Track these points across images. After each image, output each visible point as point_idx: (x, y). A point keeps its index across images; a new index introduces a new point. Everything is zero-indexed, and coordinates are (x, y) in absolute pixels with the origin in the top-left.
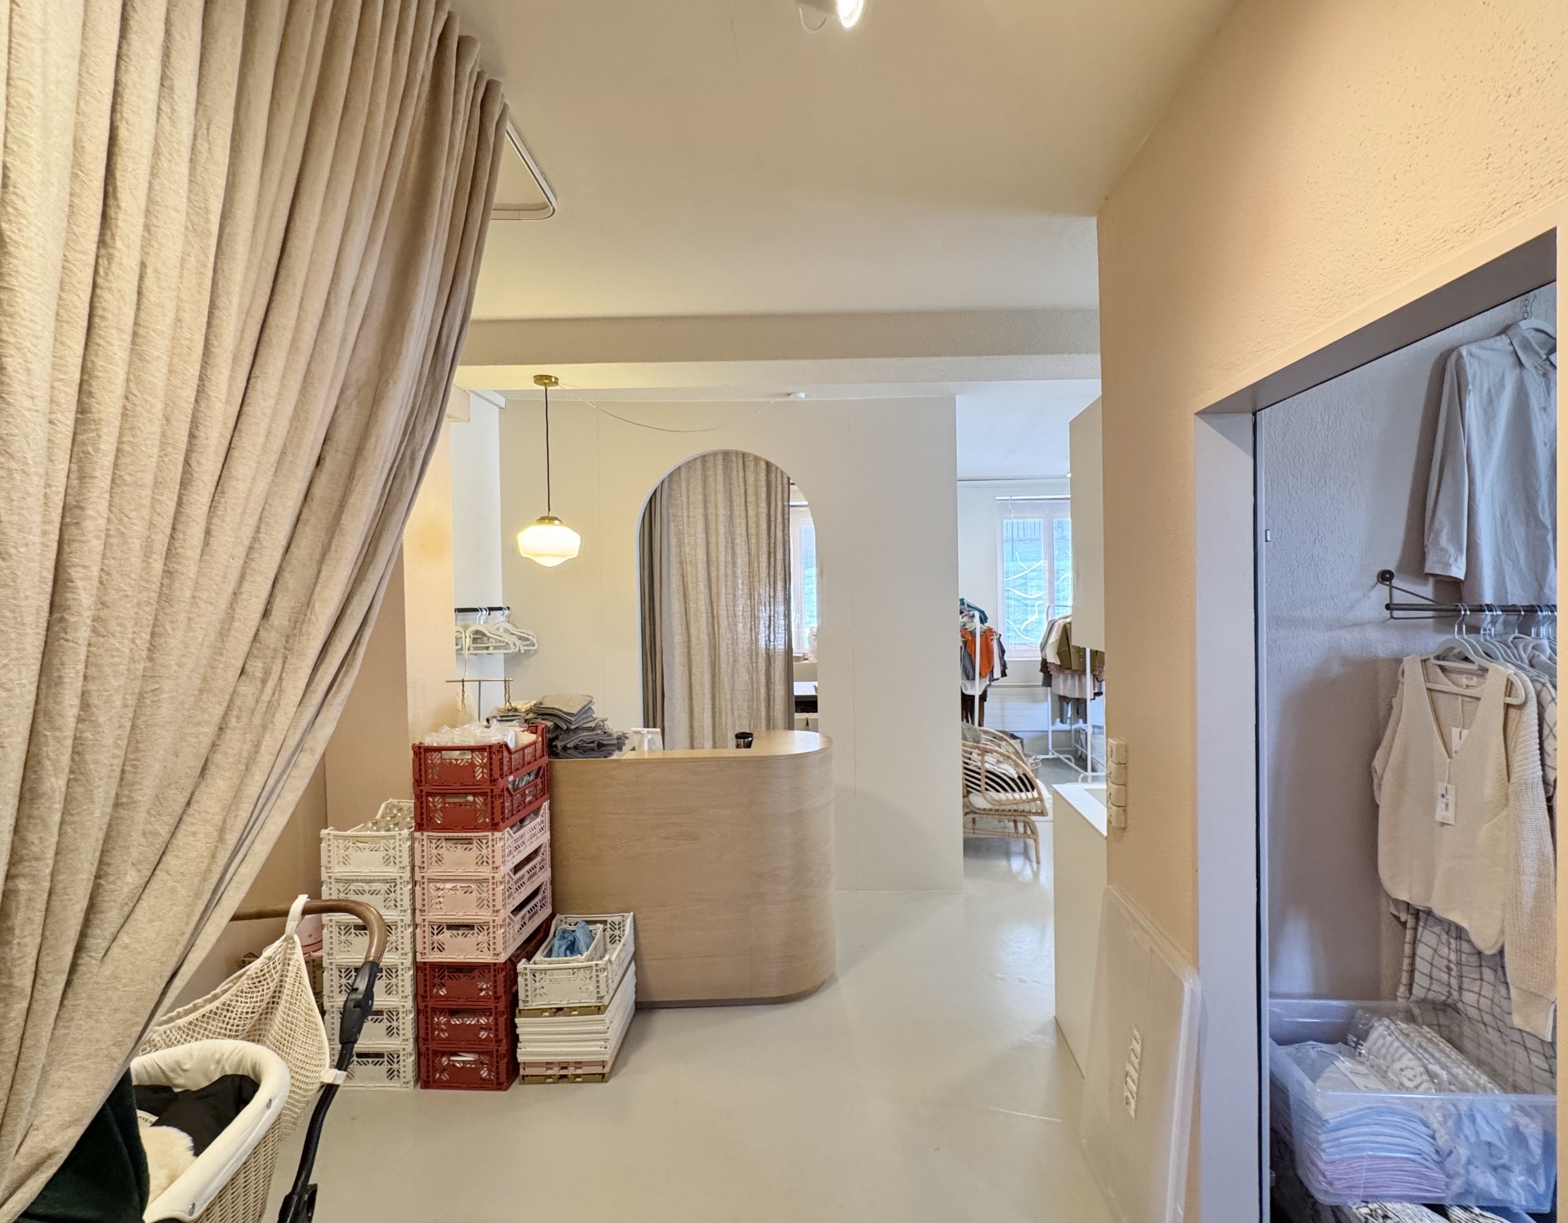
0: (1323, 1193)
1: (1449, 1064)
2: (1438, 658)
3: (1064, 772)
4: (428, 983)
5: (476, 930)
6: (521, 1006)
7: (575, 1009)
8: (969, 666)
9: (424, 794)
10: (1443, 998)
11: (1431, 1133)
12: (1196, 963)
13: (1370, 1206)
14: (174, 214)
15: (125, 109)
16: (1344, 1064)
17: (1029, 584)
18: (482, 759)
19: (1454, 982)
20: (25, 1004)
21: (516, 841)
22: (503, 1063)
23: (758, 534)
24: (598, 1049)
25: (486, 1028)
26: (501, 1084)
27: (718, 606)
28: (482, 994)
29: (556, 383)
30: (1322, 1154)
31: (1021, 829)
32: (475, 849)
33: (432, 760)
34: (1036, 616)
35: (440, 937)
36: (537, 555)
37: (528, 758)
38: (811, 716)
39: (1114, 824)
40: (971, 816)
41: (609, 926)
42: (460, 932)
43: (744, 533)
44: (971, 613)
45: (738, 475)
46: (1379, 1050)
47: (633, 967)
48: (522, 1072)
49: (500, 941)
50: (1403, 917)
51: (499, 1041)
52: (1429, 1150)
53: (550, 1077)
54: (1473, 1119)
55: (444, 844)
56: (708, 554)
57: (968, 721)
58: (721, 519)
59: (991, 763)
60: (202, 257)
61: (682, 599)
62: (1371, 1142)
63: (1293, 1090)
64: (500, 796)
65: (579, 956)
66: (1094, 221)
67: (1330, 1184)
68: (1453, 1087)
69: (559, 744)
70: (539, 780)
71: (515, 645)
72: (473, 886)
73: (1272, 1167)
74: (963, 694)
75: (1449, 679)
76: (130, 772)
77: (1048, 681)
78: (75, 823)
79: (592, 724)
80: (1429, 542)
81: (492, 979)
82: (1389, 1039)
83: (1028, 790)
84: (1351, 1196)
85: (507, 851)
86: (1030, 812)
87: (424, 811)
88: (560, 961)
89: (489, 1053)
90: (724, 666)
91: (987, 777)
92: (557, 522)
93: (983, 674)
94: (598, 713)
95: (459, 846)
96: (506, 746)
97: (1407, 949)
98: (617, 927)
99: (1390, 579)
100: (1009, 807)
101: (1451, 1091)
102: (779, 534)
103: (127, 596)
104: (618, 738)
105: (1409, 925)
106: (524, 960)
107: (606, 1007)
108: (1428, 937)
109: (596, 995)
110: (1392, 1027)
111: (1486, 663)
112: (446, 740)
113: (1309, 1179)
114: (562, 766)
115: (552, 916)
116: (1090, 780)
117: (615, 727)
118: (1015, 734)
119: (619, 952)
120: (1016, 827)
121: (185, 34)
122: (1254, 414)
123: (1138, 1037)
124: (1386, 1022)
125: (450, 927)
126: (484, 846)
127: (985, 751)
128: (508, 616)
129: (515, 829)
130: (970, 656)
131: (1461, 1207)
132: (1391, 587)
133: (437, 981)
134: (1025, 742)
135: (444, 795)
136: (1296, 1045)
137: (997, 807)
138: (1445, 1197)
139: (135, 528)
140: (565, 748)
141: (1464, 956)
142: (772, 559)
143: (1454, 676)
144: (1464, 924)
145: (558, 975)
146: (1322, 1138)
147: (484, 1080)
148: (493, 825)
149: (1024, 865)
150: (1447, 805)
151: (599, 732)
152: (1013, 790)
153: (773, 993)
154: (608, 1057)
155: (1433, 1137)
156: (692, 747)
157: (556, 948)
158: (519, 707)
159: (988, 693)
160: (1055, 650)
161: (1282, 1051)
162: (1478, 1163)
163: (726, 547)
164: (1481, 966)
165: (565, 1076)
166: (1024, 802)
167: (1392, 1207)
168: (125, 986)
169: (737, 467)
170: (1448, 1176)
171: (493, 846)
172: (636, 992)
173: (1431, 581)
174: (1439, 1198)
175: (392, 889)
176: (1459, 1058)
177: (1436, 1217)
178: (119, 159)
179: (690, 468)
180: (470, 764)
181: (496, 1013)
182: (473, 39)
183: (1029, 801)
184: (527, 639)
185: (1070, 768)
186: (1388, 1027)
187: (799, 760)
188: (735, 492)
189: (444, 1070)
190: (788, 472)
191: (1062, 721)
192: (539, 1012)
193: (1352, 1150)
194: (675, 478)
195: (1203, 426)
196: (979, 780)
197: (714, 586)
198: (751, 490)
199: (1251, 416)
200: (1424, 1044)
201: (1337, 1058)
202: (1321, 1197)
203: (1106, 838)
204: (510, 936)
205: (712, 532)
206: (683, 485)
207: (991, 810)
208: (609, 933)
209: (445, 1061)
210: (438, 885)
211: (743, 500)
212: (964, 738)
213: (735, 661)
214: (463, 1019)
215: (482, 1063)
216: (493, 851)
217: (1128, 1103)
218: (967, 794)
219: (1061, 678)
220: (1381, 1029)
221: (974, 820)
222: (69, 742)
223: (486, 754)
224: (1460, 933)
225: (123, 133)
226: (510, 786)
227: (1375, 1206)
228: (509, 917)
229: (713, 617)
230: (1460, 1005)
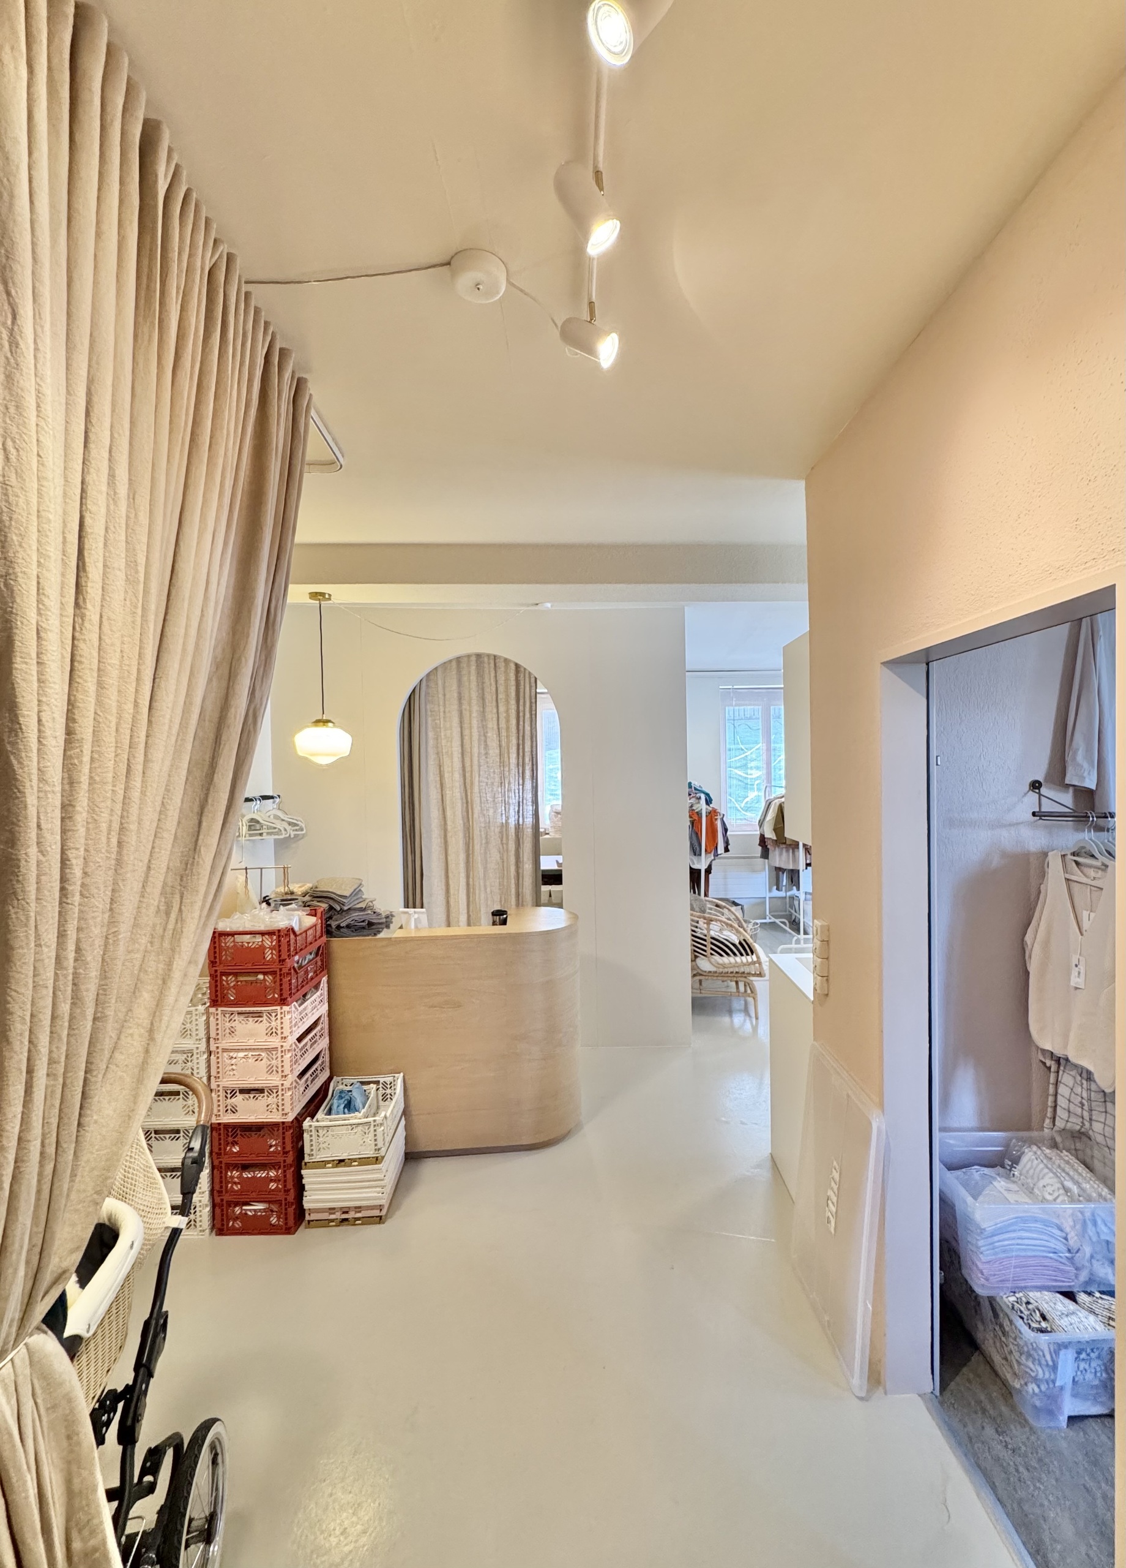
0: (981, 1286)
1: (1080, 1180)
2: (1073, 854)
3: (779, 934)
4: (222, 1142)
5: (266, 1093)
6: (307, 1159)
7: (355, 1160)
8: (696, 844)
9: (218, 974)
10: (1078, 1127)
11: (1064, 1235)
12: (881, 1105)
13: (1017, 1295)
14: (118, 573)
15: (88, 502)
16: (1000, 1184)
17: (749, 765)
18: (272, 942)
19: (1086, 1115)
20: (52, 1165)
21: (301, 1013)
22: (291, 1210)
23: (508, 728)
24: (376, 1194)
25: (276, 1180)
26: (290, 1228)
27: (471, 793)
28: (272, 1150)
29: (329, 599)
30: (981, 1256)
31: (742, 988)
32: (265, 1021)
33: (226, 943)
34: (756, 793)
35: (233, 1100)
36: (312, 755)
37: (310, 939)
38: (554, 888)
39: (818, 991)
40: (698, 978)
41: (381, 1085)
42: (252, 1096)
43: (495, 727)
44: (698, 795)
45: (490, 674)
46: (1028, 1172)
47: (403, 1122)
48: (307, 1218)
49: (288, 1102)
50: (1048, 1063)
51: (287, 1191)
52: (1061, 1247)
53: (332, 1221)
54: (1095, 1224)
55: (236, 1017)
56: (462, 746)
57: (694, 892)
58: (474, 715)
59: (715, 930)
60: (134, 599)
61: (438, 786)
62: (1018, 1244)
63: (959, 1207)
64: (288, 974)
65: (357, 1113)
66: (802, 484)
67: (987, 1279)
68: (1081, 1198)
69: (334, 924)
70: (319, 958)
71: (285, 830)
72: (263, 1054)
73: (941, 1269)
74: (691, 868)
75: (1082, 872)
76: (102, 994)
77: (765, 854)
78: (75, 1035)
79: (363, 905)
80: (1068, 759)
81: (281, 1136)
82: (1036, 1162)
83: (748, 955)
84: (1002, 1288)
85: (294, 1022)
86: (749, 974)
87: (219, 988)
88: (340, 1118)
89: (279, 1202)
90: (477, 847)
91: (712, 943)
92: (330, 724)
93: (709, 850)
94: (368, 894)
95: (251, 1019)
96: (293, 929)
97: (1051, 1090)
98: (389, 1086)
99: (1039, 788)
100: (731, 970)
101: (1080, 1201)
102: (528, 728)
103: (100, 866)
104: (387, 917)
105: (1052, 1070)
106: (308, 1119)
107: (383, 1157)
108: (1067, 1078)
109: (374, 1148)
110: (1039, 1152)
111: (1107, 861)
112: (238, 925)
113: (971, 1279)
114: (341, 946)
115: (330, 1079)
116: (802, 942)
117: (382, 907)
118: (736, 901)
119: (392, 1109)
120: (738, 987)
121: (121, 432)
122: (928, 664)
123: (837, 1167)
124: (1035, 1148)
125: (243, 1091)
126: (273, 1019)
127: (709, 921)
128: (280, 803)
129: (299, 1002)
130: (697, 834)
131: (1086, 1292)
132: (1040, 795)
133: (230, 1139)
134: (745, 907)
135: (236, 974)
136: (964, 1170)
137: (721, 970)
138: (1074, 1285)
139: (103, 815)
140: (339, 927)
141: (1093, 1093)
142: (521, 751)
143: (1086, 870)
144: (1091, 1068)
145: (337, 1131)
146: (981, 1243)
147: (274, 1226)
148: (281, 1000)
149: (745, 1021)
150: (1079, 973)
151: (369, 912)
152: (735, 954)
153: (526, 1141)
154: (385, 1202)
155: (1066, 1239)
156: (449, 925)
157: (335, 1107)
158: (295, 890)
159: (713, 867)
160: (772, 827)
161: (951, 1176)
162: (1099, 1257)
163: (479, 740)
164: (1105, 1101)
165: (346, 1220)
166: (745, 965)
167: (1033, 1295)
168: (97, 1151)
169: (489, 668)
170: (1077, 1269)
171: (282, 1018)
172: (406, 1144)
173: (1071, 790)
174: (1070, 1286)
175: (189, 1059)
176: (1088, 1175)
177: (1067, 1301)
178: (86, 540)
179: (446, 669)
180: (260, 946)
181: (284, 1166)
182: (288, 350)
183: (749, 964)
184: (296, 825)
185: (785, 931)
186: (1035, 1153)
187: (548, 936)
188: (487, 690)
189: (236, 1218)
190: (535, 673)
191: (778, 889)
192: (323, 1164)
193: (1004, 1251)
194: (432, 677)
195: (887, 672)
196: (705, 946)
197: (468, 775)
198: (501, 689)
199: (925, 665)
200: (1062, 1166)
201: (995, 1179)
202: (979, 1291)
203: (813, 1002)
204: (296, 1098)
205: (466, 726)
206: (440, 683)
207: (716, 972)
208: (381, 1092)
209: (237, 1210)
210: (231, 1054)
211: (494, 697)
212: (692, 909)
213: (487, 843)
214: (254, 1172)
215: (272, 1211)
216: (282, 1023)
217: (829, 1222)
218: (694, 958)
219: (777, 852)
220: (1031, 1154)
221: (700, 981)
222: (70, 977)
223: (275, 937)
224: (1089, 1076)
225: (88, 521)
226: (296, 965)
227: (1021, 1294)
228: (296, 1081)
229: (467, 803)
230: (1091, 1132)
